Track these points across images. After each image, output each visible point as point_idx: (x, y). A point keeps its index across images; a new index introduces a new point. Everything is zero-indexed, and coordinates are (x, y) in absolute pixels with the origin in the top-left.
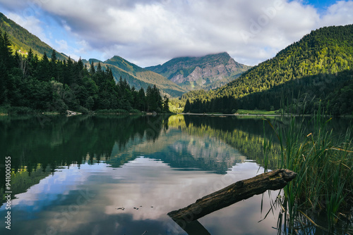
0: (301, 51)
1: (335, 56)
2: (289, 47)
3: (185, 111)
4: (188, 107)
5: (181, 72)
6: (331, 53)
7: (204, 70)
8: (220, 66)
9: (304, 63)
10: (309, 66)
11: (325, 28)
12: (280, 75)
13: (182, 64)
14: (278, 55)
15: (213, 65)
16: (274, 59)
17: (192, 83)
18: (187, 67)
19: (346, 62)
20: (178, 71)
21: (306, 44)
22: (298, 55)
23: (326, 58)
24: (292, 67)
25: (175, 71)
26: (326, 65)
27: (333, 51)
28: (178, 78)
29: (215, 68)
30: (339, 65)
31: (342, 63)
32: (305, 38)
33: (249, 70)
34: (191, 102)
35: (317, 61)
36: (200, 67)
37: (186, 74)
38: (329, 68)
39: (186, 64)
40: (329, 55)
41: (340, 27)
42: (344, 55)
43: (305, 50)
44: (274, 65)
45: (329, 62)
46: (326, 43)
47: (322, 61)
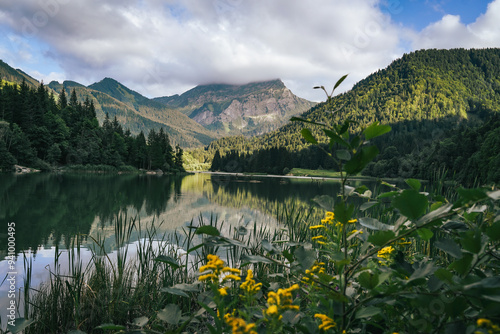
0: (388, 83)
1: (436, 92)
2: (371, 77)
3: (213, 169)
4: (218, 163)
5: (210, 107)
6: (430, 88)
7: (245, 106)
8: (269, 101)
9: (392, 101)
10: (399, 106)
11: (423, 50)
12: (358, 117)
13: (212, 94)
14: (355, 88)
15: (259, 99)
16: (350, 93)
17: (226, 125)
18: (220, 101)
19: (451, 102)
20: (205, 105)
21: (396, 73)
22: (385, 89)
23: (424, 95)
24: (375, 106)
25: (200, 105)
26: (424, 106)
27: (432, 85)
28: (204, 117)
29: (261, 103)
30: (441, 105)
31: (445, 104)
32: (395, 64)
33: (313, 109)
34: (222, 154)
35: (410, 99)
36: (239, 100)
37: (218, 110)
38: (428, 111)
39: (218, 95)
40: (427, 92)
41: (443, 51)
42: (449, 91)
43: (394, 83)
44: (349, 103)
45: (427, 101)
46: (424, 73)
47: (417, 99)
